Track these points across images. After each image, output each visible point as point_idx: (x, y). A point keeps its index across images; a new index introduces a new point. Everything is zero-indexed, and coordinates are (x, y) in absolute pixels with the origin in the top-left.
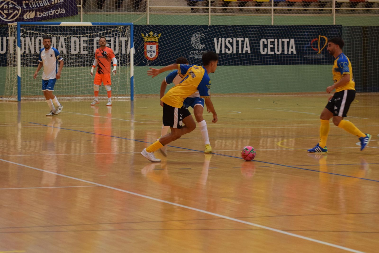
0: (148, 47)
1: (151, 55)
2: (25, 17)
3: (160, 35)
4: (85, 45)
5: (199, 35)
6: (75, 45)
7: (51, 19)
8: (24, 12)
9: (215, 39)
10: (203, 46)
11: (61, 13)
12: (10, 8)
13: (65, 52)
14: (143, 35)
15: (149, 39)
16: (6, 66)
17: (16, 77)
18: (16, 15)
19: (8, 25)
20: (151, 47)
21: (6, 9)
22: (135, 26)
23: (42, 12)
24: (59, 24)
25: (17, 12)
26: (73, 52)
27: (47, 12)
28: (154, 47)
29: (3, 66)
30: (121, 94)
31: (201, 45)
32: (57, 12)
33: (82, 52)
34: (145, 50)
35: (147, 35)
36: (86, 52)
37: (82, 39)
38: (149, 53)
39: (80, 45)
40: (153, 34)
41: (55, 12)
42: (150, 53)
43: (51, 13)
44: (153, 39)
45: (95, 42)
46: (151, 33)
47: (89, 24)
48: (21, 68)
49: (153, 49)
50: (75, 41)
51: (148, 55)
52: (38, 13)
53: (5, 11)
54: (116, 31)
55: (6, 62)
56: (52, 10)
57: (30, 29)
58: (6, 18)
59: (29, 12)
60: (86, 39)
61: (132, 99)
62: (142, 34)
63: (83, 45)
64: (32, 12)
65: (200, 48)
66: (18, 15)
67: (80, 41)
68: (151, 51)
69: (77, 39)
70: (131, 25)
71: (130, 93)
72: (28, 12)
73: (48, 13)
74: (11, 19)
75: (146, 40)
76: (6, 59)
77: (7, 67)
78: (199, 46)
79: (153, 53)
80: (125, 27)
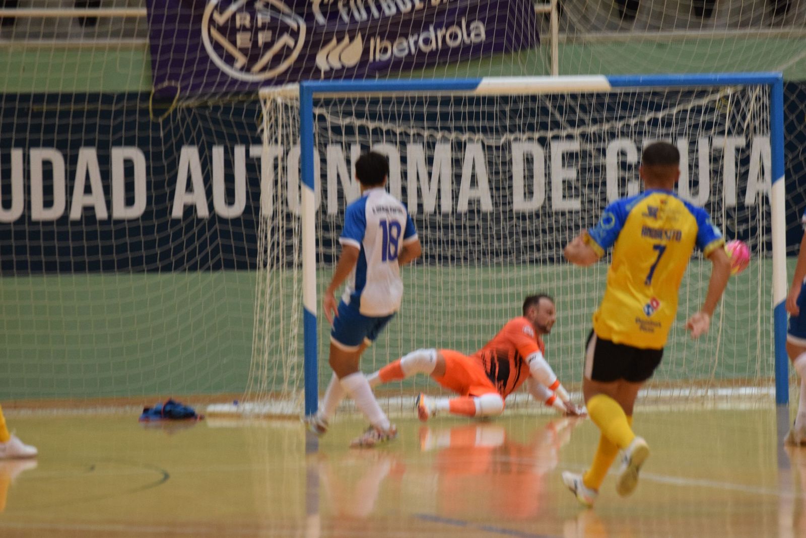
2: (321, 61)
4: (572, 174)
6: (529, 176)
7: (431, 65)
8: (316, 41)
11: (467, 41)
12: (260, 24)
13: (487, 205)
16: (254, 267)
17: (296, 316)
18: (286, 51)
19: (257, 94)
21: (244, 29)
22: (791, 87)
23: (392, 38)
24: (474, 86)
25: (291, 43)
26: (520, 204)
27: (412, 40)
29: (242, 266)
30: (734, 375)
32: (454, 37)
33: (559, 203)
36: (575, 204)
37: (558, 148)
39: (548, 175)
41: (444, 38)
43: (427, 41)
45: (611, 161)
47: (598, 83)
48: (318, 276)
50: (529, 160)
52: (376, 43)
53: (243, 39)
54: (710, 110)
55: (253, 253)
56: (431, 28)
57: (347, 114)
58: (247, 69)
59: (339, 40)
60: (575, 146)
61: (782, 398)
63: (562, 173)
64: (352, 39)
66: (295, 55)
67: (548, 159)
69: (538, 152)
70: (772, 83)
71: (772, 374)
72: (334, 41)
73: (416, 43)
74: (264, 69)
76: (253, 239)
77: (259, 274)
80: (743, 93)
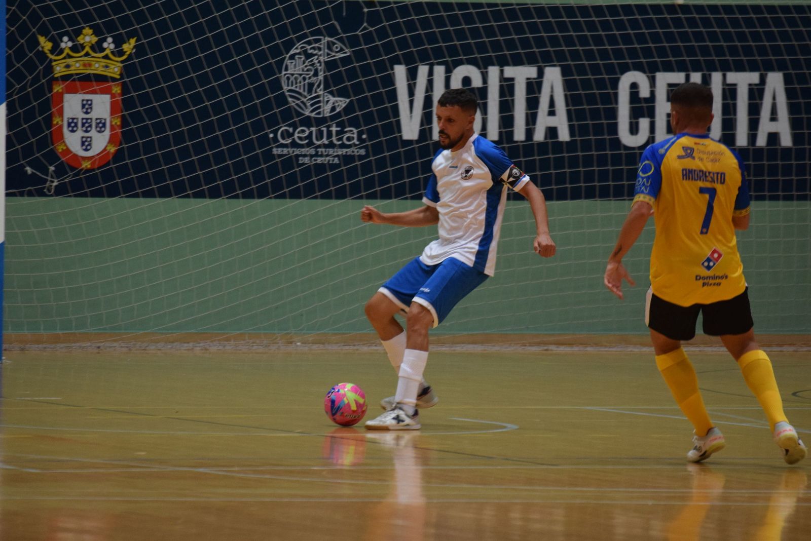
0: (72, 104)
1: (86, 144)
3: (129, 47)
5: (320, 49)
9: (400, 72)
10: (342, 103)
14: (45, 45)
15: (77, 66)
20: (87, 106)
28: (102, 105)
31: (333, 99)
34: (56, 120)
35: (66, 43)
38: (73, 131)
40: (95, 39)
42: (80, 133)
44: (98, 67)
46: (88, 37)
49: (94, 115)
51: (72, 141)
62: (42, 40)
65: (326, 110)
68: (86, 125)
75: (59, 70)
78: (319, 102)
79: (93, 133)
